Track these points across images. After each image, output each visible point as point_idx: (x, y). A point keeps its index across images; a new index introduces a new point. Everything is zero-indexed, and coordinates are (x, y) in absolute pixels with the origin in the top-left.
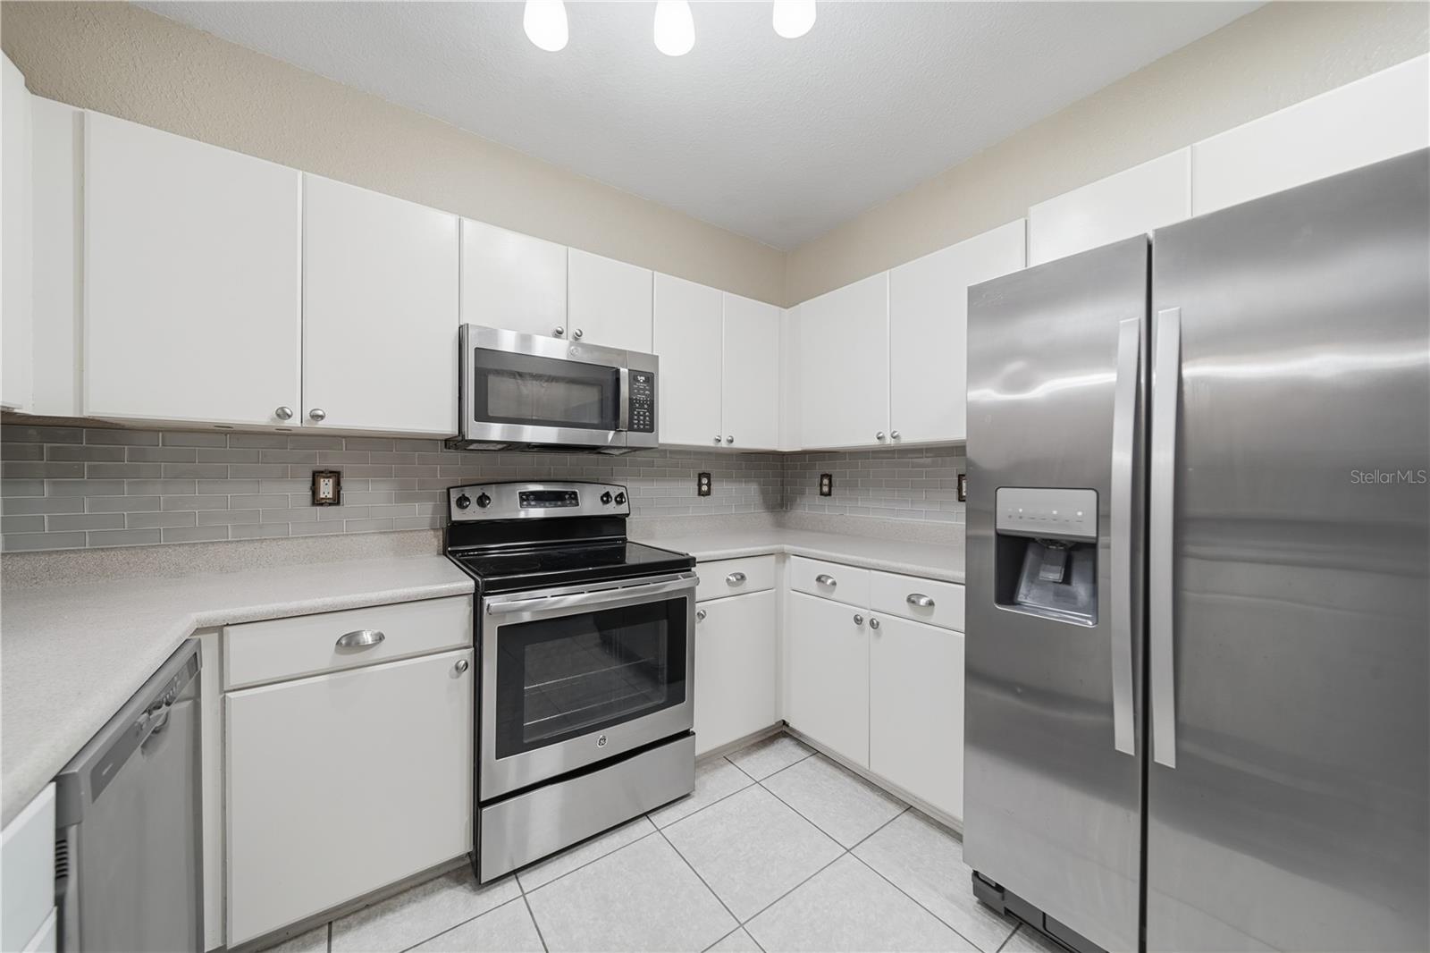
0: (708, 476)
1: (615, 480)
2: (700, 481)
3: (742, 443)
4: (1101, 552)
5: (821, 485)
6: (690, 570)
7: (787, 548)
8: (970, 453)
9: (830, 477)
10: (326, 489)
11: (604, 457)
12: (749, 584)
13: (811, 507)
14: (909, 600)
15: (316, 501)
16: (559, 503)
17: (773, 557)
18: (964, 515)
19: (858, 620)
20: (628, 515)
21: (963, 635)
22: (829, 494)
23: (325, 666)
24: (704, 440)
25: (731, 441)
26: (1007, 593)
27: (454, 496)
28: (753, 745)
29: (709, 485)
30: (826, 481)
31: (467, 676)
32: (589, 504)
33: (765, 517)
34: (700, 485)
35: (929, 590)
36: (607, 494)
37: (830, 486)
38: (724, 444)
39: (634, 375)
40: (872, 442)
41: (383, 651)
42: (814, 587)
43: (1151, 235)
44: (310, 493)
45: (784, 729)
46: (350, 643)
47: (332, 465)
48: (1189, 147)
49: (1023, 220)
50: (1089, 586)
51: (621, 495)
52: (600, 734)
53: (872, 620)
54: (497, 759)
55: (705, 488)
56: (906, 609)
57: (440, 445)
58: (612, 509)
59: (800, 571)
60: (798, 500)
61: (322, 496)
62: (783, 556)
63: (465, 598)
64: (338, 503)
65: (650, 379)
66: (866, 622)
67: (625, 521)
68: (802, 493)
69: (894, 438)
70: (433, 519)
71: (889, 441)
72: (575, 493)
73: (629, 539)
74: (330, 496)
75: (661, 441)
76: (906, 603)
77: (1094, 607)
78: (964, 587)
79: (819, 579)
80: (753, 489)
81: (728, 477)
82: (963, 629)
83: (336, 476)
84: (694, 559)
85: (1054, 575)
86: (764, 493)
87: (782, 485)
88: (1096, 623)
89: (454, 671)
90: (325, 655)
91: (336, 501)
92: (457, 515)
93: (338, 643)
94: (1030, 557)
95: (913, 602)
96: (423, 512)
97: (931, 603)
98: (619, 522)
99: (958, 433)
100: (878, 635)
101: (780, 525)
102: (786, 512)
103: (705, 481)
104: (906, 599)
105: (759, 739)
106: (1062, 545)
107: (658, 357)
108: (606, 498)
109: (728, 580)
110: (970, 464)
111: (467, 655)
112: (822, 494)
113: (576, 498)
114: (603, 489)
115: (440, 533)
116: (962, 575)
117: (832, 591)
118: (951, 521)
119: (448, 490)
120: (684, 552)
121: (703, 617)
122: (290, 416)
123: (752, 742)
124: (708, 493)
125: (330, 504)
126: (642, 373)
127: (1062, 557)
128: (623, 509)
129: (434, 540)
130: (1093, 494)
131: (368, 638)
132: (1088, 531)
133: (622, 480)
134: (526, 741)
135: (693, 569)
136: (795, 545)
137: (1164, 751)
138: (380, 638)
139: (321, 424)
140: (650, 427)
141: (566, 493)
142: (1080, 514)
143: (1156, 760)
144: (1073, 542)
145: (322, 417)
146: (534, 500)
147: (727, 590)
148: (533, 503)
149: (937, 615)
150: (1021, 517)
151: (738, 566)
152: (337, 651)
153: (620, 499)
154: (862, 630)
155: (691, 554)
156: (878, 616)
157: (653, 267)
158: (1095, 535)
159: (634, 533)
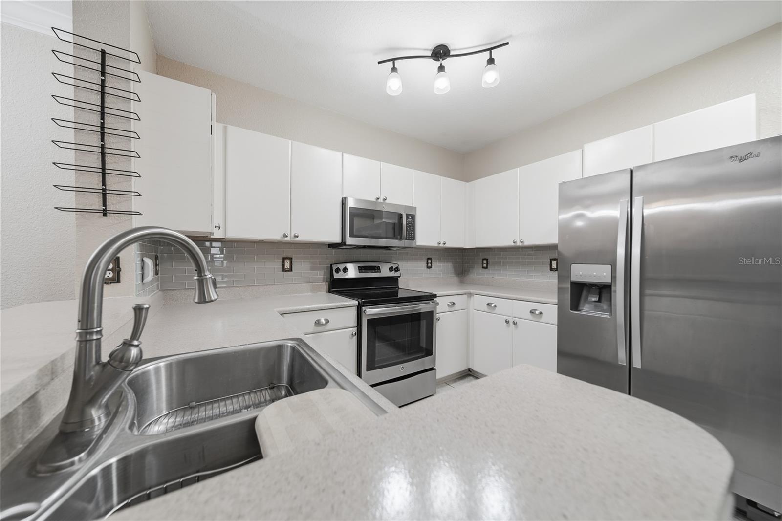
0: (431, 259)
1: (393, 261)
2: (427, 262)
3: (449, 245)
4: (613, 288)
5: (483, 264)
6: (434, 300)
7: (472, 291)
8: (559, 248)
9: (487, 260)
10: (287, 265)
11: (392, 251)
12: (456, 307)
13: (478, 274)
14: (531, 312)
15: (284, 270)
16: (373, 271)
17: (466, 295)
18: (557, 277)
19: (507, 322)
20: (400, 277)
21: (557, 326)
22: (487, 268)
23: (311, 331)
24: (433, 243)
25: (445, 244)
26: (575, 306)
27: (335, 267)
28: (457, 378)
29: (431, 263)
30: (485, 262)
31: (355, 338)
32: (385, 272)
33: (455, 279)
34: (427, 263)
35: (539, 307)
36: (392, 267)
37: (487, 264)
38: (442, 245)
39: (407, 215)
40: (511, 244)
41: (329, 326)
42: (485, 308)
43: (632, 168)
44: (282, 266)
45: (469, 373)
46: (318, 323)
47: (289, 255)
48: (652, 125)
49: (581, 150)
50: (609, 303)
51: (397, 268)
52: (401, 365)
53: (514, 321)
54: (367, 371)
55: (429, 265)
56: (529, 316)
57: (327, 246)
58: (393, 274)
59: (479, 301)
60: (471, 270)
61: (286, 268)
62: (470, 295)
63: (354, 308)
64: (291, 271)
65: (413, 217)
66: (511, 322)
67: (398, 279)
68: (473, 267)
69: (521, 242)
70: (324, 278)
71: (519, 244)
72: (379, 267)
73: (400, 287)
74: (289, 268)
75: (418, 244)
76: (530, 313)
77: (611, 309)
78: (557, 306)
79: (488, 304)
80: (449, 266)
81: (440, 260)
82: (556, 323)
83: (290, 259)
84: (436, 295)
85: (595, 298)
86: (455, 268)
87: (463, 263)
88: (611, 315)
89: (351, 336)
90: (311, 327)
91: (291, 270)
92: (336, 276)
93: (315, 323)
94: (584, 293)
95: (533, 313)
96: (321, 274)
97: (541, 313)
98: (395, 280)
99: (553, 240)
100: (516, 328)
101: (462, 282)
102: (465, 276)
103: (429, 262)
104: (529, 311)
105: (459, 376)
106: (598, 286)
107: (416, 208)
108: (391, 269)
109: (448, 304)
110: (559, 253)
111: (355, 330)
112: (483, 268)
113: (380, 269)
114: (390, 265)
115: (327, 284)
116: (556, 301)
117: (494, 310)
118: (552, 280)
119: (331, 265)
120: (431, 292)
121: (439, 320)
122: (287, 237)
123: (457, 377)
124: (431, 267)
125: (289, 271)
126: (410, 215)
127: (598, 291)
128: (397, 274)
129: (325, 286)
130: (610, 266)
131: (323, 321)
132: (608, 280)
133: (397, 261)
134: (376, 366)
135: (435, 299)
136: (476, 290)
137: (637, 363)
138: (327, 321)
139: (297, 239)
140: (413, 238)
141: (376, 267)
142: (605, 274)
143: (634, 366)
144: (602, 285)
145: (297, 236)
146: (363, 270)
147: (448, 309)
148: (363, 271)
149: (544, 318)
150: (581, 276)
151: (452, 299)
152: (315, 325)
153: (397, 270)
154: (509, 326)
155: (434, 293)
156: (516, 320)
157: (413, 168)
158: (610, 282)
159: (401, 285)
